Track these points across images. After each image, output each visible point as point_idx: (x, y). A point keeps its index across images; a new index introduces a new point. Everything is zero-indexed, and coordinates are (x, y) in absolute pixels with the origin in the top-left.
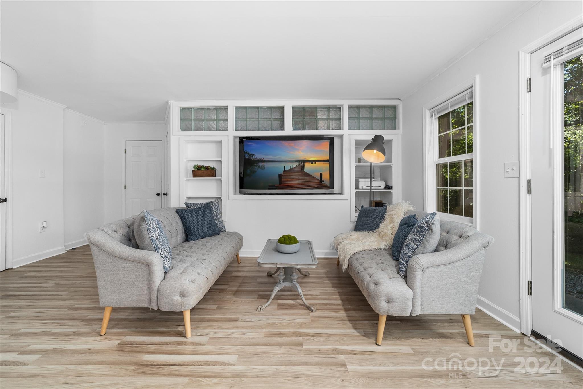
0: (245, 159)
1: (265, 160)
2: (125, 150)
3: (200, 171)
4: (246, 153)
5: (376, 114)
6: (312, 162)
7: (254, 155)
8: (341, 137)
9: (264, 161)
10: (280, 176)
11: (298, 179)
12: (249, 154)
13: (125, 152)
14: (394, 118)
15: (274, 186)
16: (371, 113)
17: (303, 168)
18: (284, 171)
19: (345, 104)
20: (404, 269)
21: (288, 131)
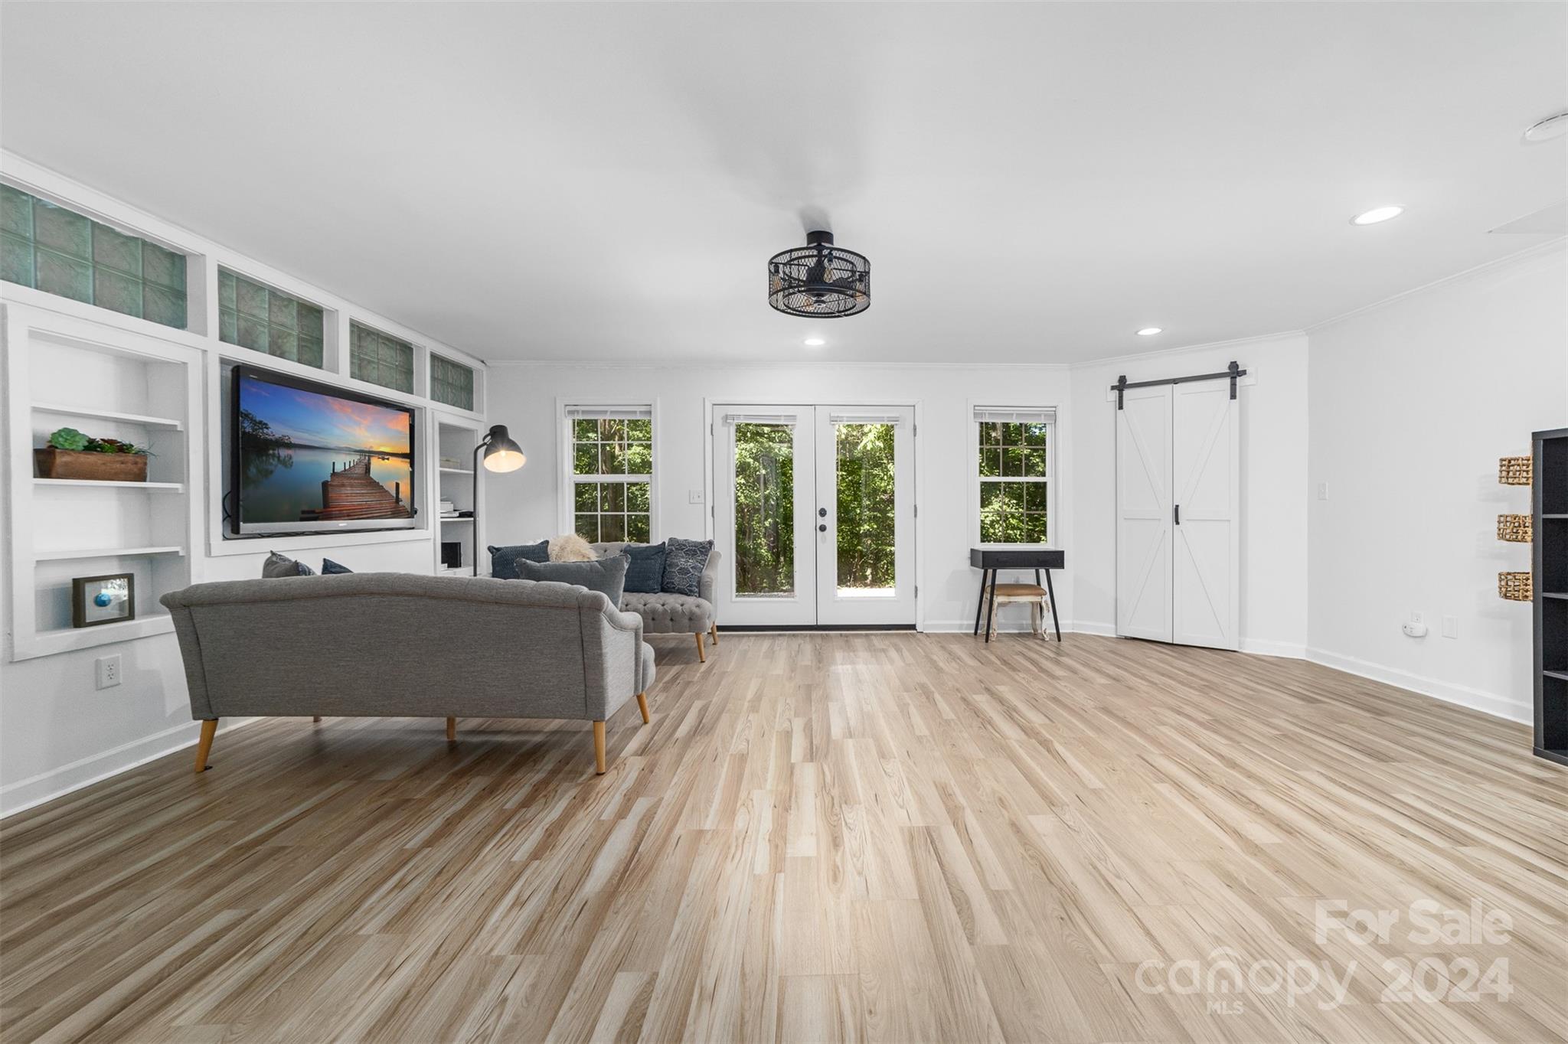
1: (293, 441)
5: (452, 376)
6: (383, 455)
7: (266, 426)
8: (421, 410)
9: (290, 446)
10: (325, 485)
11: (358, 496)
14: (469, 388)
15: (313, 512)
17: (368, 468)
18: (334, 474)
19: (425, 346)
20: (696, 590)
21: (343, 379)
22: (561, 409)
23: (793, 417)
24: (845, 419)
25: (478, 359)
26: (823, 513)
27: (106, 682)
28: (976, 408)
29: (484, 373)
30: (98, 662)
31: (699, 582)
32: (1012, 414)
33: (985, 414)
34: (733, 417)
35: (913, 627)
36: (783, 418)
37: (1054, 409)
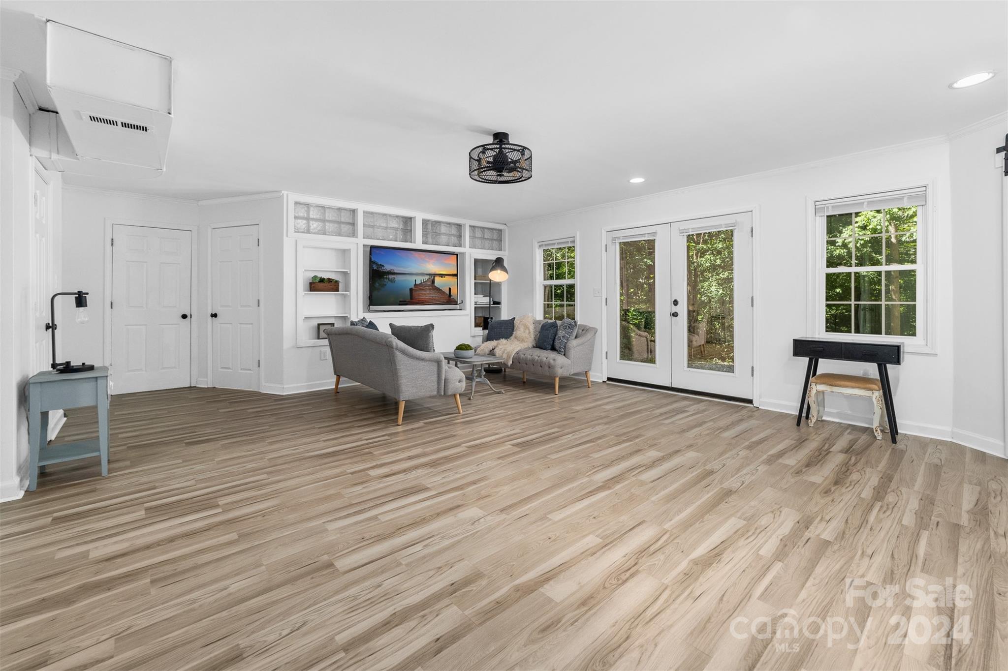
0: (373, 270)
1: (395, 271)
2: (112, 239)
3: (322, 284)
4: (374, 263)
5: (487, 235)
6: (442, 275)
7: (383, 266)
8: (463, 254)
9: (394, 274)
10: (411, 290)
11: (428, 294)
12: (377, 264)
13: (112, 244)
14: (500, 240)
15: (405, 301)
16: (483, 233)
17: (433, 282)
18: (415, 285)
19: (467, 223)
20: (563, 350)
21: (418, 244)
22: (536, 245)
23: (654, 234)
24: (690, 230)
25: (503, 224)
26: (676, 303)
27: (323, 358)
28: (817, 203)
29: (507, 231)
30: (321, 351)
31: (565, 346)
32: (863, 203)
33: (828, 207)
34: (619, 238)
35: (750, 401)
36: (646, 235)
37: (924, 189)
